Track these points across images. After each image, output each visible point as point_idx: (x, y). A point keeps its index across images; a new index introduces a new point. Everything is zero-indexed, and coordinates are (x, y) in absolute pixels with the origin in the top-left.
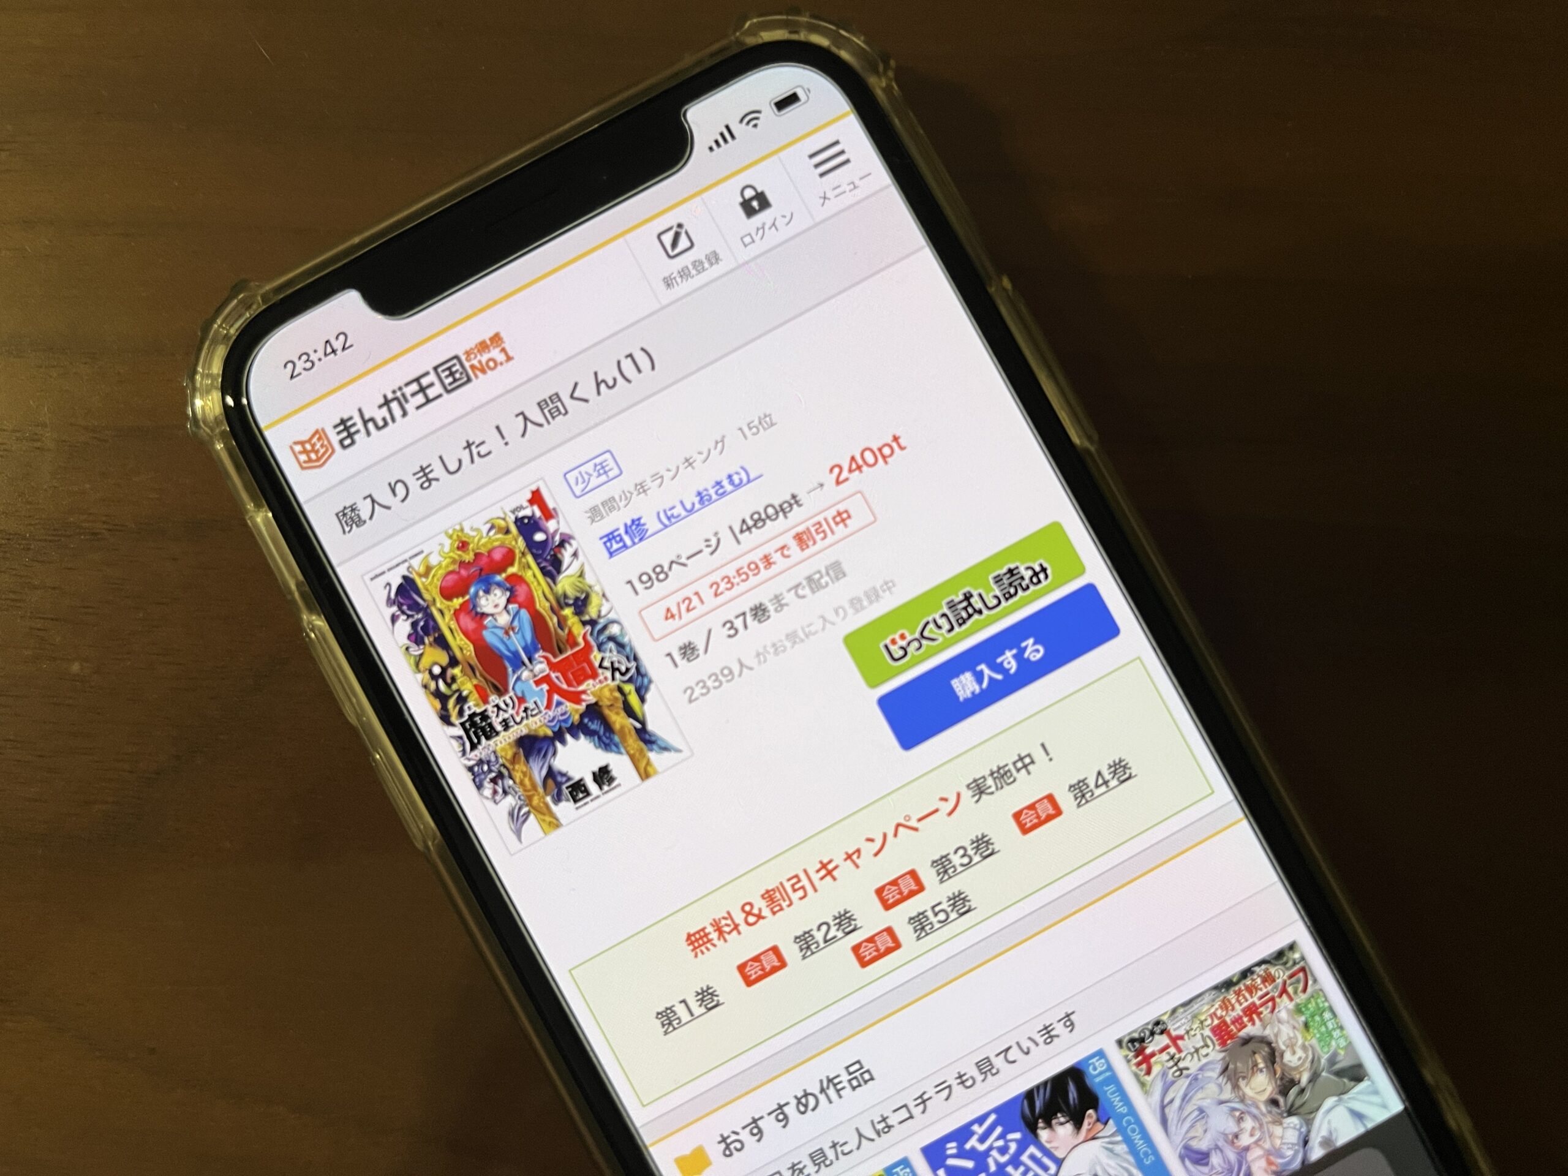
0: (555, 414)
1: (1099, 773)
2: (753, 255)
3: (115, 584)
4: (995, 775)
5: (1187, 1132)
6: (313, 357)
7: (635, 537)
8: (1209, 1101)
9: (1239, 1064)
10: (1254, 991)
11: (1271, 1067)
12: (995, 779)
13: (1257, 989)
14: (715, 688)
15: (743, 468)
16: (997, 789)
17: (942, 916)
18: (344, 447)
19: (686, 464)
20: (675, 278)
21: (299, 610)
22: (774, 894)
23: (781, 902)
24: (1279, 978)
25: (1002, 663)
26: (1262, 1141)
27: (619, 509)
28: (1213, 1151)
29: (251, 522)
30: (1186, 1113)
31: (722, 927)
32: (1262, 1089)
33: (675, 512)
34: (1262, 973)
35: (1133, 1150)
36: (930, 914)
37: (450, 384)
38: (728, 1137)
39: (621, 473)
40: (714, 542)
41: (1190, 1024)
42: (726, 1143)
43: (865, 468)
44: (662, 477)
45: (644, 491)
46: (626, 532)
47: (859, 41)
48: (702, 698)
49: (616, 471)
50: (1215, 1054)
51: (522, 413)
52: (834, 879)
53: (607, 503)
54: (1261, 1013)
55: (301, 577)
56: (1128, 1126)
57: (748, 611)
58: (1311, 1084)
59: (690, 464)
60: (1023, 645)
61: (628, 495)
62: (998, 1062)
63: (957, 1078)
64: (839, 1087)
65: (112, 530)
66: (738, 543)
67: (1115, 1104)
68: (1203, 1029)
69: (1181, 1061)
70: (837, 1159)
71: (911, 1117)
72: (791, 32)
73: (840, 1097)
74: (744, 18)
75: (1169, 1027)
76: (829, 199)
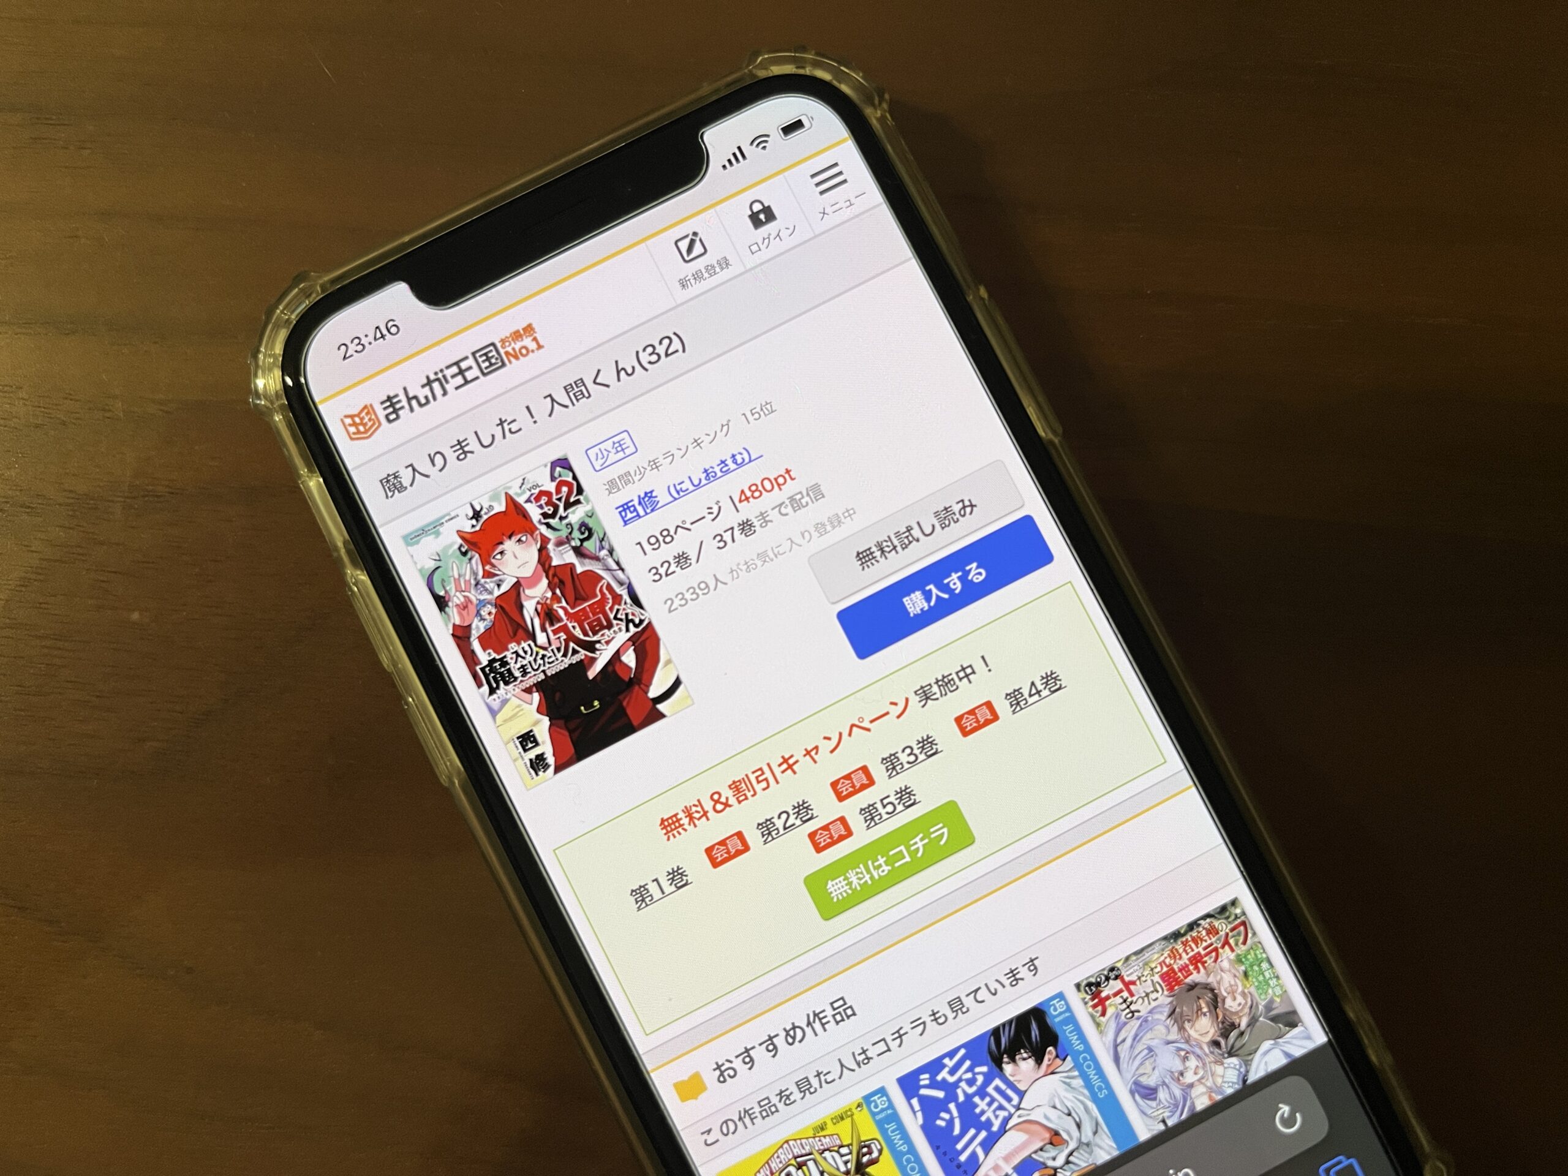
0: (579, 397)
1: (1033, 684)
2: (759, 262)
3: (175, 542)
5: (1137, 1069)
6: (364, 341)
7: (648, 508)
8: (1156, 1041)
9: (1184, 1008)
10: (1199, 942)
12: (939, 686)
13: (1202, 940)
15: (745, 449)
17: (890, 808)
18: (389, 421)
19: (695, 444)
21: (343, 566)
22: (740, 785)
24: (1221, 931)
27: (634, 482)
28: (1161, 1087)
29: (304, 488)
31: (693, 813)
33: (684, 486)
34: (1207, 926)
35: (1088, 1085)
36: (879, 806)
37: (486, 368)
38: (723, 1065)
39: (637, 451)
41: (1141, 970)
42: (720, 1070)
44: (673, 455)
45: (657, 467)
46: (640, 503)
47: (856, 76)
49: (632, 449)
50: (1163, 999)
51: (550, 396)
52: (795, 772)
53: (623, 477)
54: (1206, 962)
55: (348, 538)
56: (1084, 1062)
59: (698, 444)
60: (968, 568)
61: (642, 470)
62: (969, 1002)
63: (930, 1016)
64: (824, 1021)
65: (173, 493)
66: (738, 511)
67: (1073, 1042)
68: (1153, 976)
69: (1133, 1005)
70: (821, 1087)
71: (889, 1050)
72: (797, 68)
73: (825, 1030)
74: (757, 54)
75: (1123, 973)
76: (828, 214)
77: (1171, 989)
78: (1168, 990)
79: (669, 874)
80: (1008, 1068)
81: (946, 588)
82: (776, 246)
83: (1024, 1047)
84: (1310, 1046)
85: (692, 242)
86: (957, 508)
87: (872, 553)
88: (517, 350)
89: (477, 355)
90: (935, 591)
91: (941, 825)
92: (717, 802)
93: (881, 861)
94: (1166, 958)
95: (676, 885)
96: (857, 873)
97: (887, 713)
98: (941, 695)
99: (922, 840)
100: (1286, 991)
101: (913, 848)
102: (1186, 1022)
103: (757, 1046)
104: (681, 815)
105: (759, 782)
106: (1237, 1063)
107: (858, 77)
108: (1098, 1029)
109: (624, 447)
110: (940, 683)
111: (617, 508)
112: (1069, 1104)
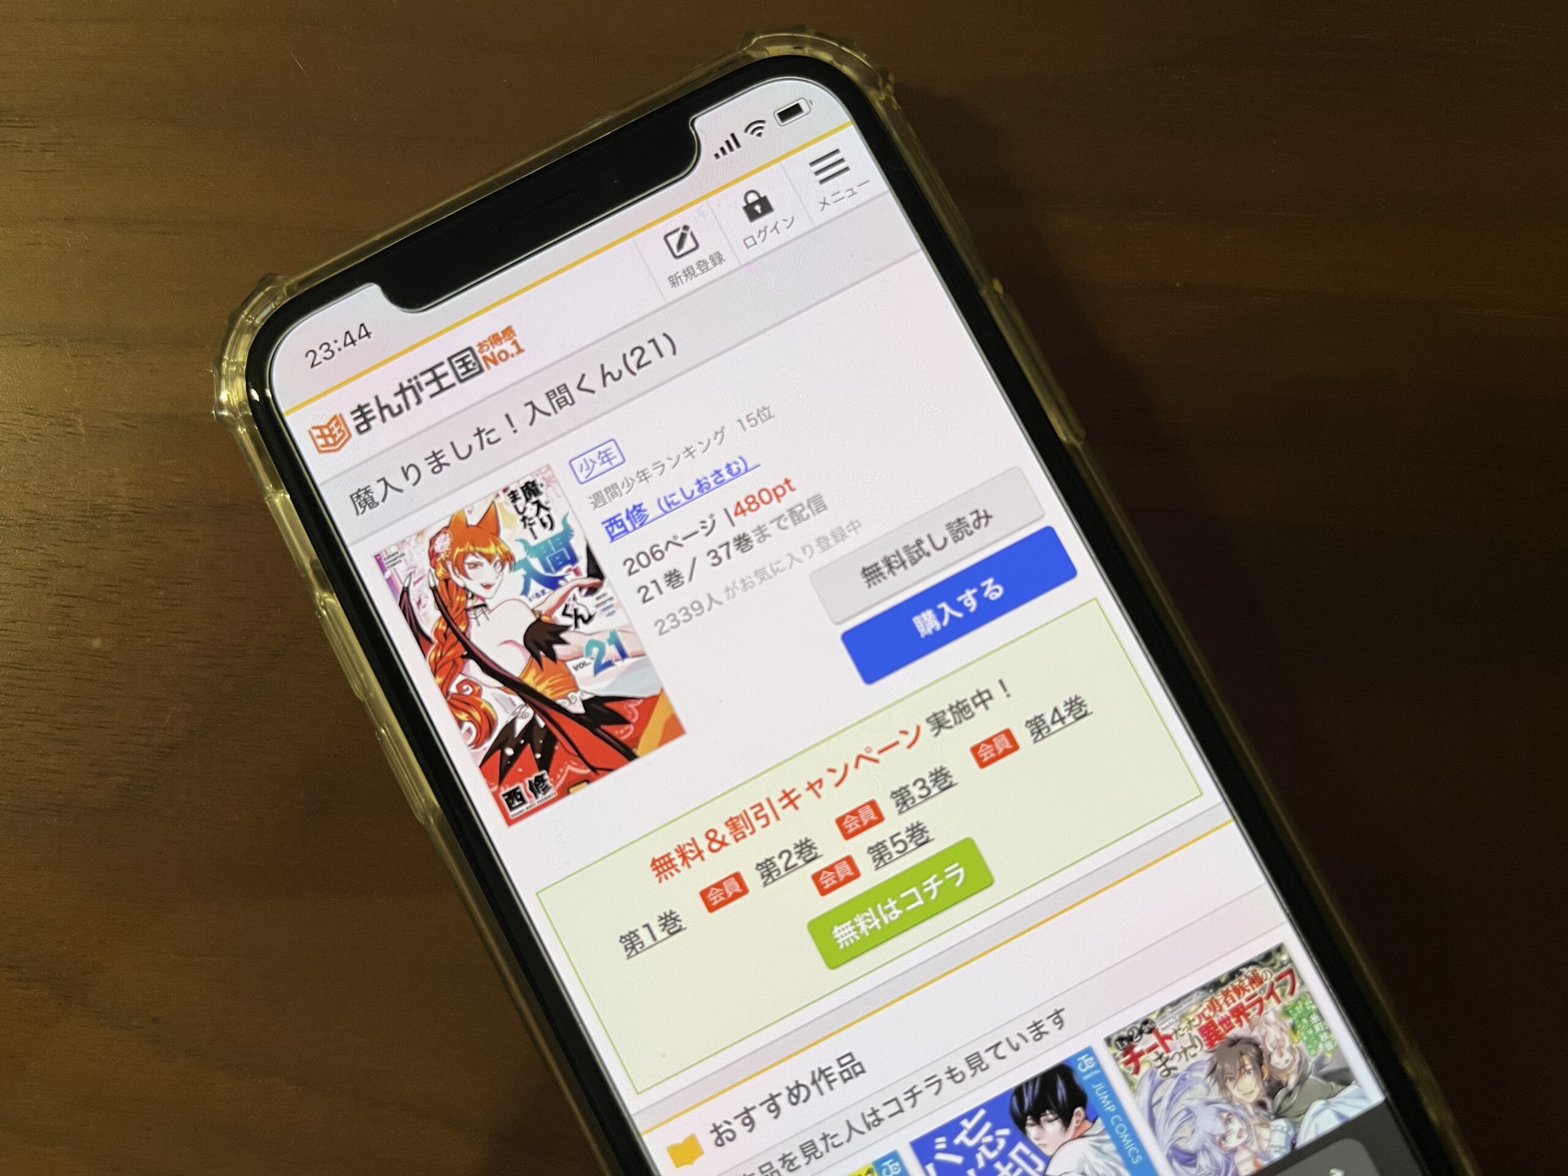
0: (562, 404)
1: (1056, 710)
2: (754, 256)
3: (139, 564)
5: (1175, 1132)
6: (334, 347)
7: (636, 522)
9: (1226, 1065)
10: (1242, 992)
11: (1258, 1069)
13: (1244, 990)
15: (740, 458)
18: (360, 432)
19: (687, 453)
20: (680, 277)
21: (311, 588)
24: (1266, 980)
27: (621, 495)
29: (271, 506)
30: (1174, 1113)
33: (675, 499)
34: (1250, 974)
37: (463, 374)
38: (721, 1126)
39: (624, 461)
40: (709, 524)
41: (1178, 1023)
42: (718, 1133)
44: (663, 465)
45: (646, 478)
46: (628, 518)
47: (859, 57)
49: (619, 459)
50: (1202, 1055)
51: (531, 403)
53: (610, 489)
54: (1249, 1014)
55: (315, 557)
56: (1116, 1125)
59: (690, 454)
60: (983, 584)
61: (630, 482)
62: (989, 1058)
63: (946, 1073)
64: (831, 1078)
65: (136, 512)
66: (733, 524)
67: (1103, 1102)
68: (1191, 1029)
69: (1169, 1061)
70: (828, 1150)
71: (901, 1111)
72: (795, 48)
73: (832, 1089)
74: (751, 35)
75: (1157, 1027)
76: (828, 204)
77: (1211, 1044)
78: (1207, 1045)
79: (661, 918)
80: (1032, 1131)
81: (959, 607)
82: (774, 240)
83: (1049, 1108)
84: (1364, 1106)
85: (683, 236)
86: (971, 519)
87: (878, 569)
88: (496, 354)
90: (948, 610)
91: (956, 865)
92: (712, 840)
93: (892, 904)
95: (668, 931)
96: (865, 918)
97: (896, 743)
98: (956, 723)
99: (936, 881)
100: (1337, 1047)
101: (926, 890)
103: (758, 1106)
104: (674, 855)
105: (758, 818)
107: (861, 58)
108: (1130, 1087)
109: (610, 456)
110: (954, 710)
111: (603, 523)
112: (1100, 1171)
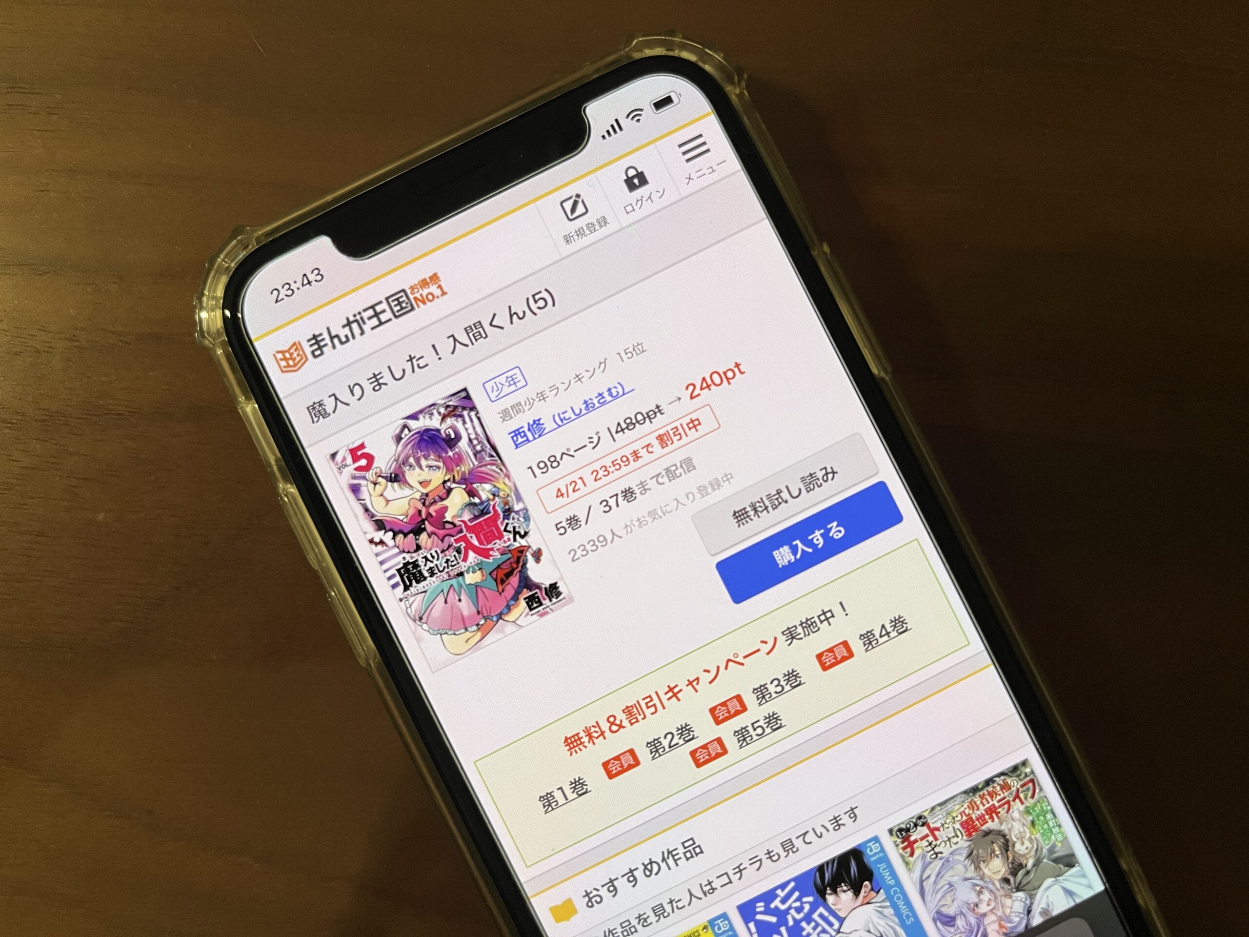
0: (477, 338)
1: (883, 626)
2: (632, 221)
3: (134, 453)
4: (804, 625)
5: (940, 901)
6: (294, 287)
7: (536, 434)
8: (956, 878)
9: (980, 851)
10: (994, 796)
11: (1005, 854)
12: (803, 628)
13: (996, 794)
14: (592, 551)
15: (619, 383)
16: (805, 636)
17: (759, 731)
18: (315, 357)
19: (577, 379)
21: (277, 481)
22: (633, 709)
23: (638, 715)
24: (1013, 787)
25: (812, 539)
26: (997, 909)
27: (524, 412)
28: (959, 916)
29: (242, 411)
30: (939, 886)
31: (592, 733)
32: (997, 870)
33: (567, 416)
34: (1001, 782)
35: (898, 913)
36: (750, 729)
37: (398, 311)
38: (591, 892)
39: (527, 384)
40: (595, 440)
41: (944, 819)
42: (589, 897)
43: (713, 387)
44: (557, 388)
45: (544, 399)
46: (529, 430)
47: (718, 57)
48: (582, 558)
49: (523, 383)
50: (963, 843)
51: (452, 336)
52: (679, 700)
53: (515, 407)
54: (999, 813)
55: (279, 455)
56: (895, 895)
57: (619, 493)
58: (1035, 868)
59: (580, 379)
61: (531, 401)
62: (798, 843)
63: (766, 854)
64: (676, 857)
65: (131, 412)
66: (614, 440)
67: (886, 877)
68: (955, 823)
69: (937, 847)
70: (673, 912)
71: (731, 882)
72: (667, 50)
73: (677, 865)
74: (632, 38)
75: (929, 821)
76: (693, 179)
77: (969, 835)
78: (966, 836)
88: (424, 296)
89: (390, 300)
94: (965, 809)
100: (1066, 837)
102: (981, 862)
103: (620, 878)
106: (1024, 896)
107: (720, 58)
108: (907, 867)
109: (516, 381)
111: (510, 434)
